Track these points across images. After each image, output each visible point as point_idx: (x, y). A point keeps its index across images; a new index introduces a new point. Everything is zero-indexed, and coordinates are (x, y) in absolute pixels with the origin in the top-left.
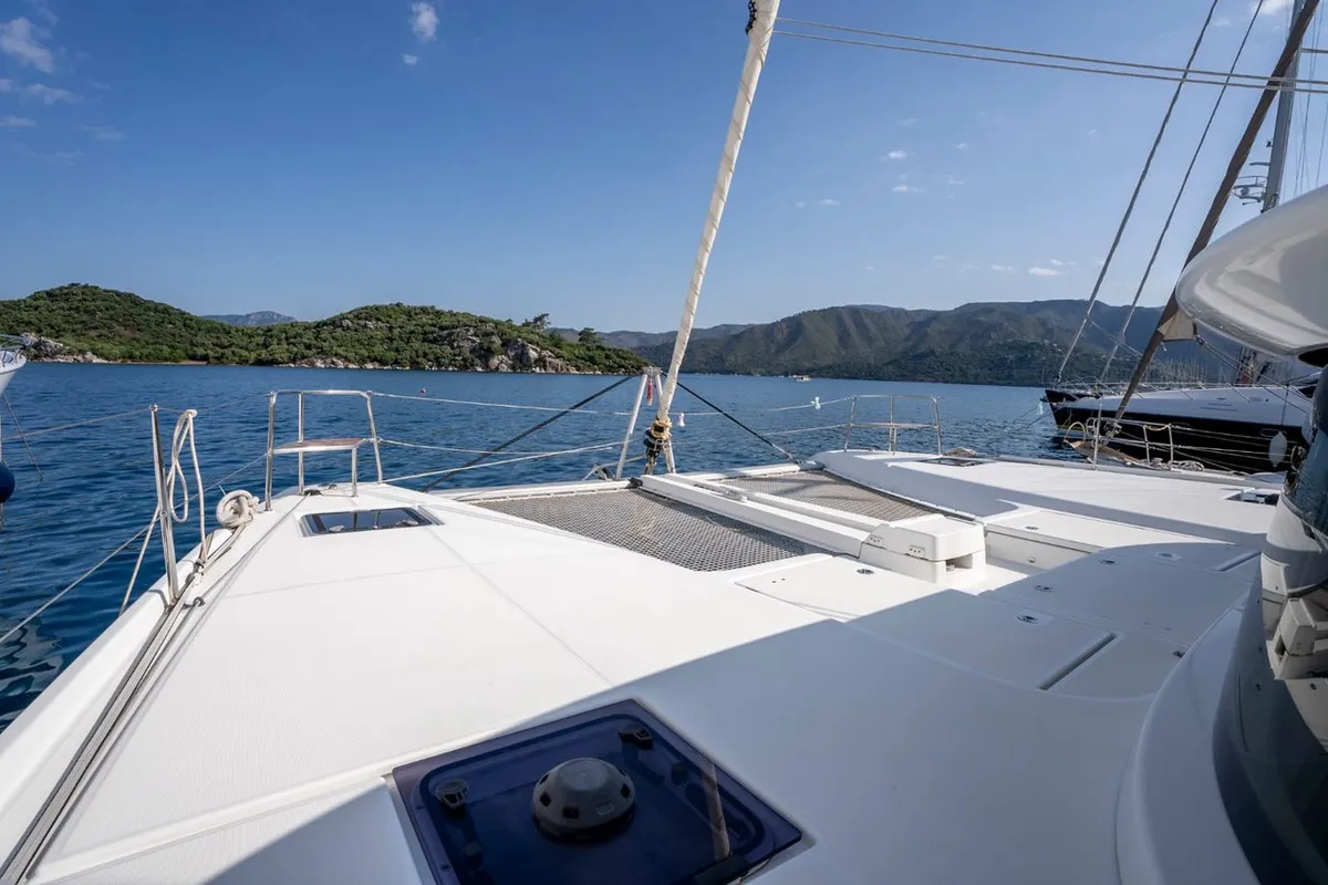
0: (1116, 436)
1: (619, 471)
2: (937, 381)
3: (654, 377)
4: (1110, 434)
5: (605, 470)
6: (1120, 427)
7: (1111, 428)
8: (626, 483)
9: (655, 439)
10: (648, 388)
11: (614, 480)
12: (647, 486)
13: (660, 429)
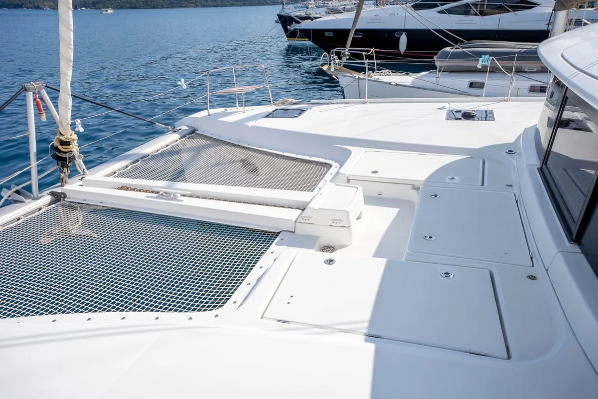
0: (347, 60)
1: (35, 188)
2: (197, 6)
3: (39, 93)
4: (344, 59)
5: (18, 192)
6: (349, 54)
7: (345, 55)
8: (47, 199)
9: (66, 153)
10: (37, 105)
11: (35, 199)
12: (71, 197)
13: (67, 143)
